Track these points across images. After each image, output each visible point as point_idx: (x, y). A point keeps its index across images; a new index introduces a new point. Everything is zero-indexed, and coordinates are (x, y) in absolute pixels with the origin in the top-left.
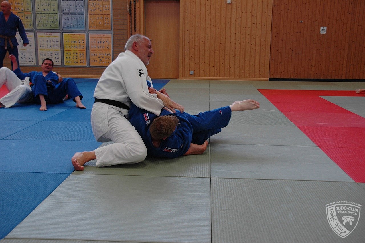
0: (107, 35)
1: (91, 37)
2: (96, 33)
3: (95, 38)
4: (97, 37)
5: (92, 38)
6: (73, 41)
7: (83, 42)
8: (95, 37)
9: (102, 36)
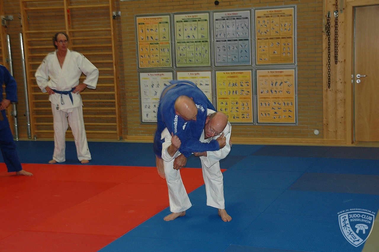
0: (286, 72)
1: (260, 76)
2: (268, 69)
3: (267, 78)
4: (271, 76)
5: (261, 78)
6: (232, 84)
7: (248, 84)
8: (267, 76)
9: (278, 74)
